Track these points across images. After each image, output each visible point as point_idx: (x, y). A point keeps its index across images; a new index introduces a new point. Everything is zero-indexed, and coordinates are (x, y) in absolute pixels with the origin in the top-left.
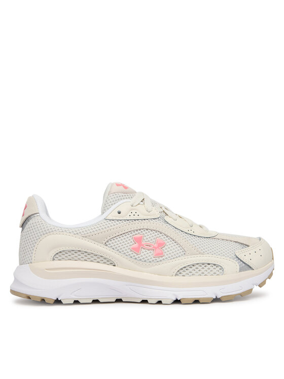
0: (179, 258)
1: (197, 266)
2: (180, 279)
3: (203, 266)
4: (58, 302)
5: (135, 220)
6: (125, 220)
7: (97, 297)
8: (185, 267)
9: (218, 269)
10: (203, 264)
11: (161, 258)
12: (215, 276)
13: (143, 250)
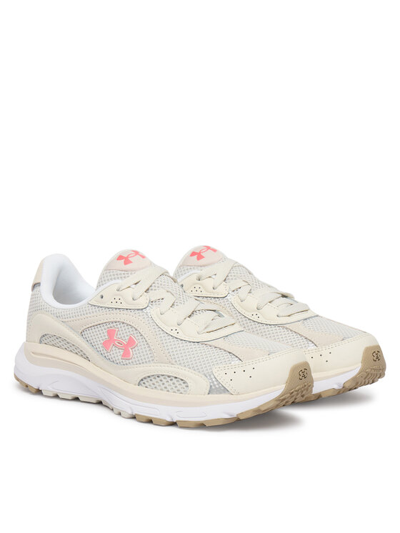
0: (145, 365)
1: (162, 378)
2: (141, 390)
3: (169, 379)
4: (39, 392)
5: (116, 309)
6: (106, 308)
7: (57, 391)
8: (149, 377)
9: (184, 385)
10: (169, 377)
11: (127, 362)
12: (178, 394)
13: (114, 348)
